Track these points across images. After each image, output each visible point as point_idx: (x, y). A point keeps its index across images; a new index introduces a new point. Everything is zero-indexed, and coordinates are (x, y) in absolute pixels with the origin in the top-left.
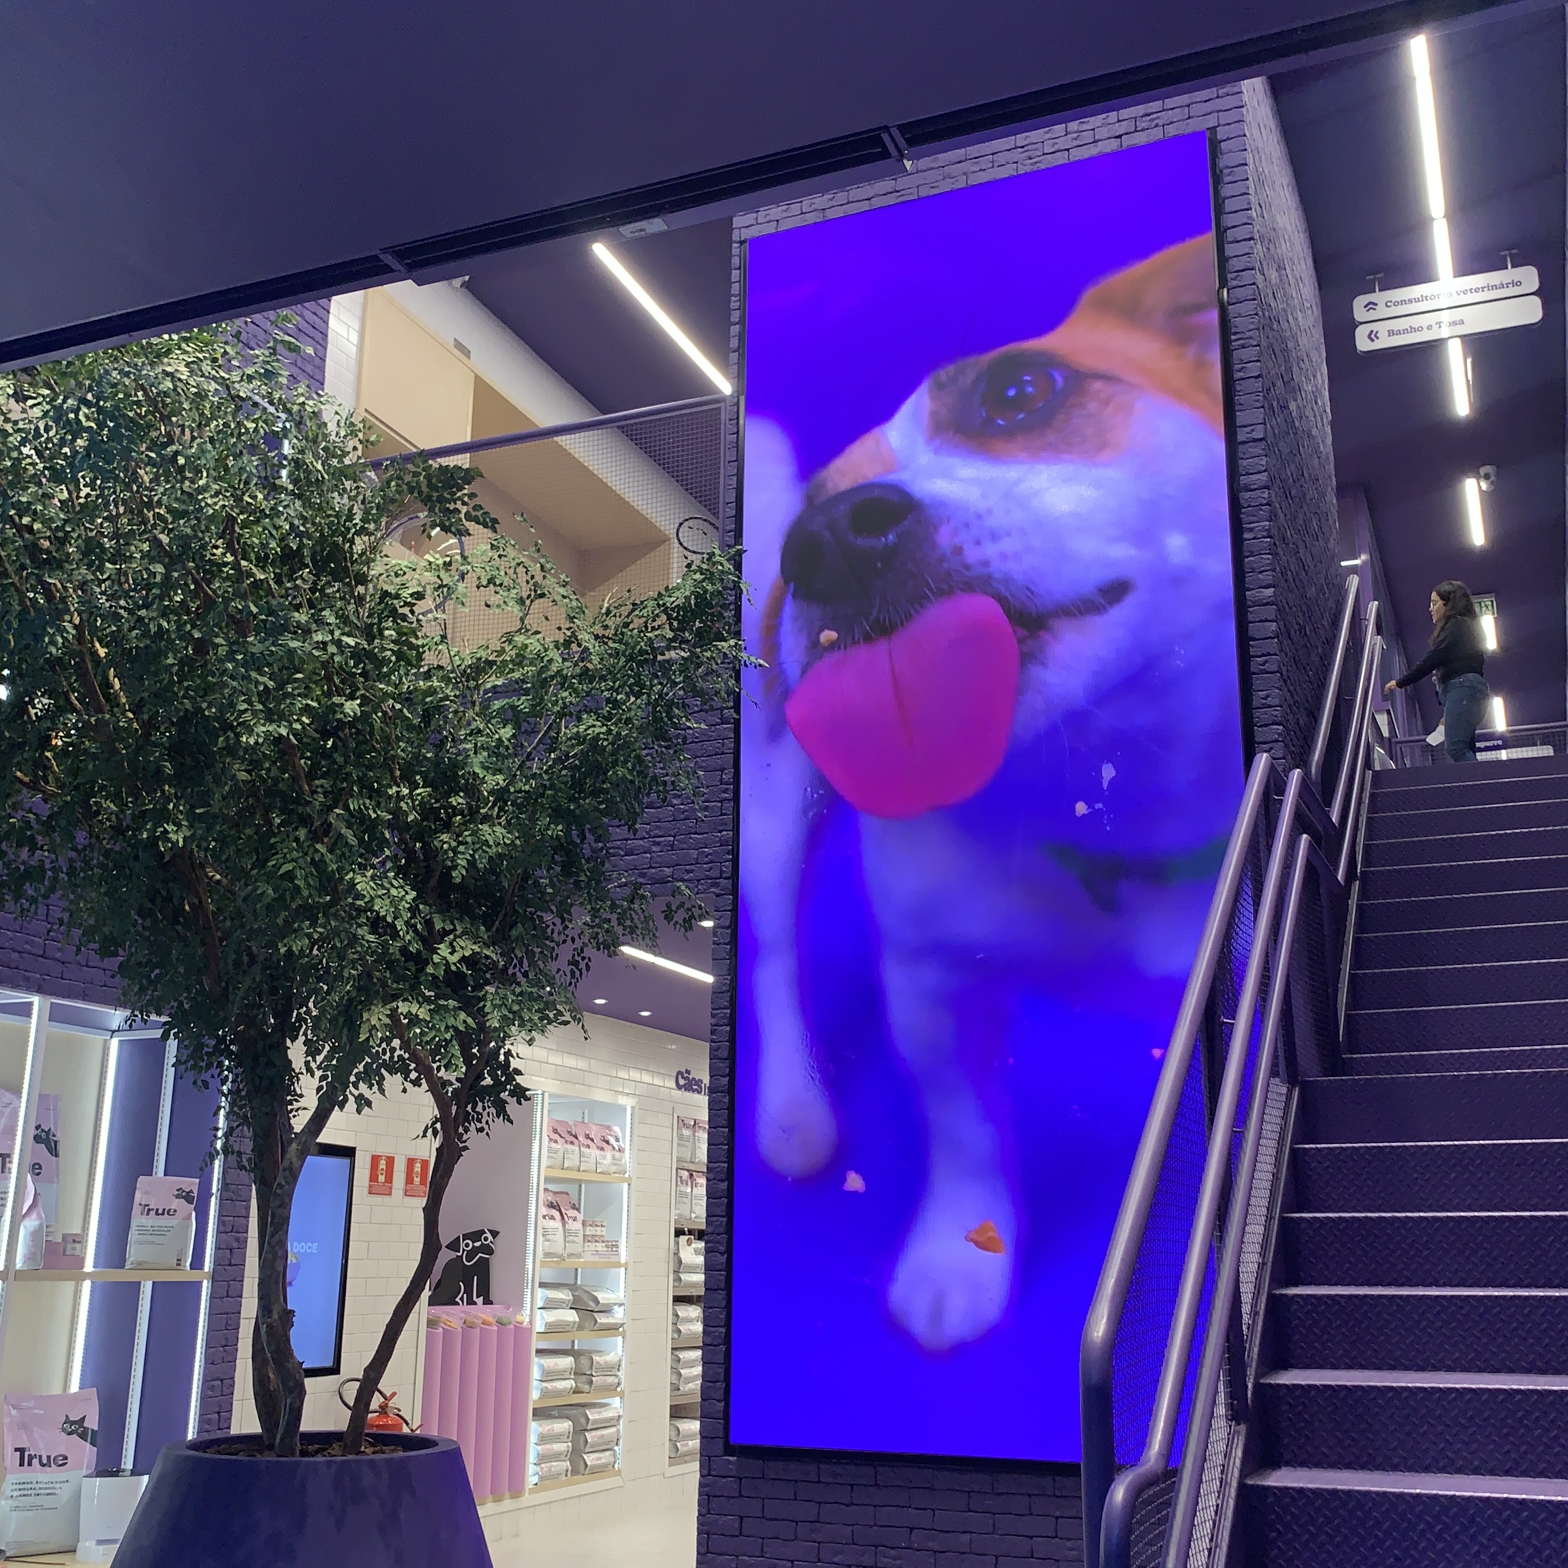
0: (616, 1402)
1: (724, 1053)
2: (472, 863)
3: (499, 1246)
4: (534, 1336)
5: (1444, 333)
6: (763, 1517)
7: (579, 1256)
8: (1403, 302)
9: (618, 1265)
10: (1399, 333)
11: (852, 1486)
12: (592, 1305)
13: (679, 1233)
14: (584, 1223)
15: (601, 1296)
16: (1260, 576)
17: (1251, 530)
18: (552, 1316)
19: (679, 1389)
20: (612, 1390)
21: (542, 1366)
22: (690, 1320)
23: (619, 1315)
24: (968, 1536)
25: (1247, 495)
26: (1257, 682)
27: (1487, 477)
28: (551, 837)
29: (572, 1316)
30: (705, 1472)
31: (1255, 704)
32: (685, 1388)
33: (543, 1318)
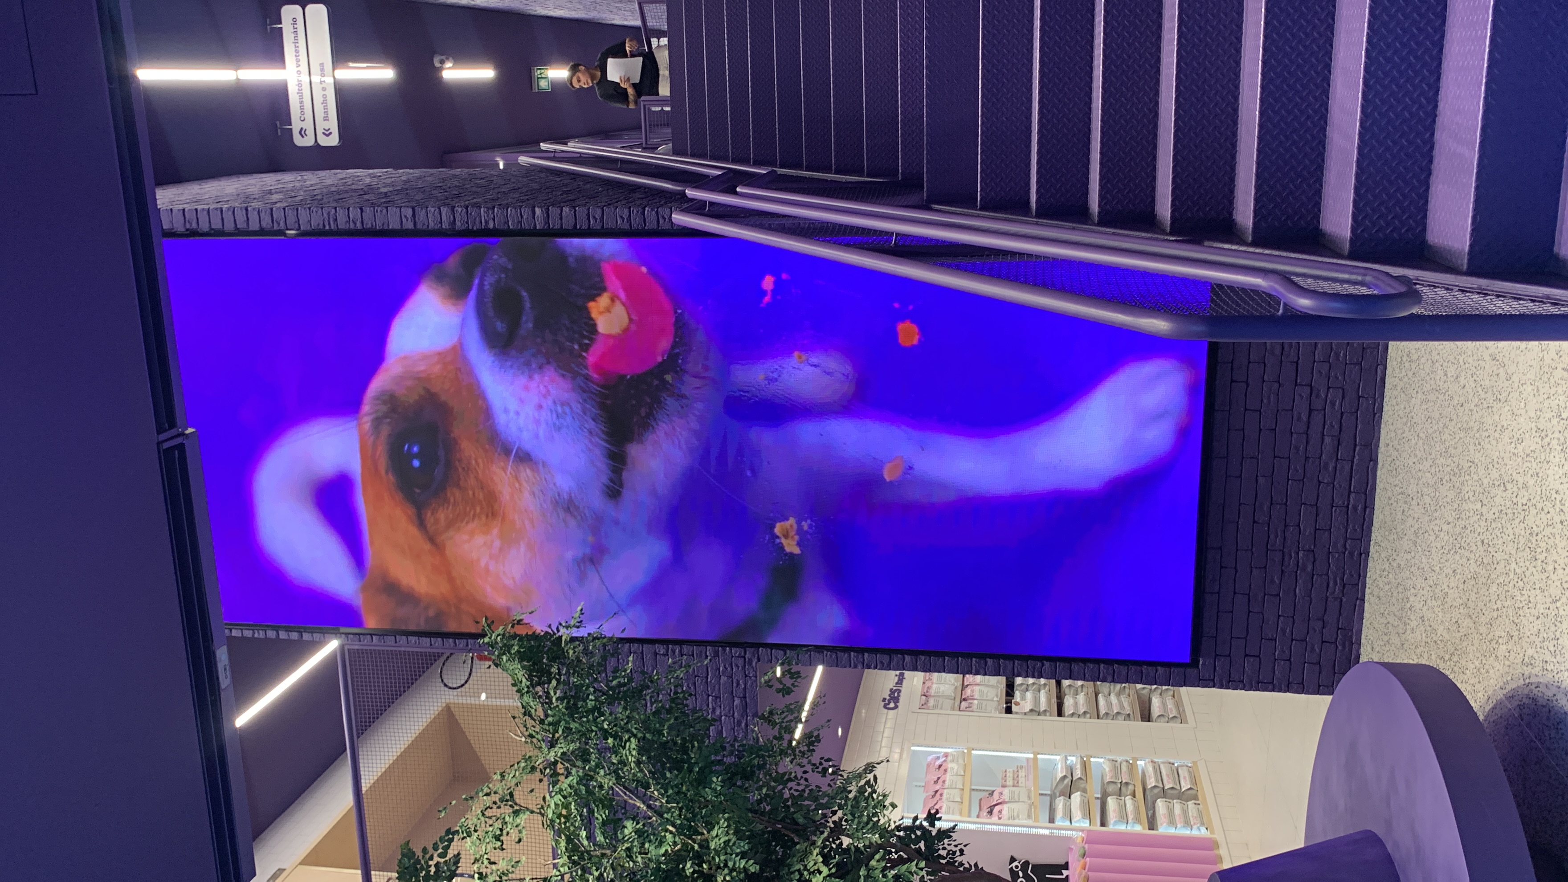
0: (1140, 763)
1: (886, 658)
2: (743, 855)
3: (1022, 857)
4: (1092, 828)
5: (330, 80)
6: (1245, 638)
7: (1029, 791)
8: (302, 108)
9: (1035, 759)
10: (326, 113)
11: (1222, 567)
12: (1067, 781)
13: (1009, 710)
14: (1004, 786)
15: (1060, 775)
16: (525, 217)
17: (487, 222)
18: (1077, 814)
19: (1129, 715)
20: (1132, 767)
21: (1116, 823)
22: (1076, 704)
23: (1072, 759)
24: (1260, 479)
25: (458, 224)
26: (609, 224)
27: (442, 62)
28: (722, 786)
29: (1076, 797)
30: (1211, 684)
31: (626, 226)
32: (1128, 710)
33: (1078, 821)
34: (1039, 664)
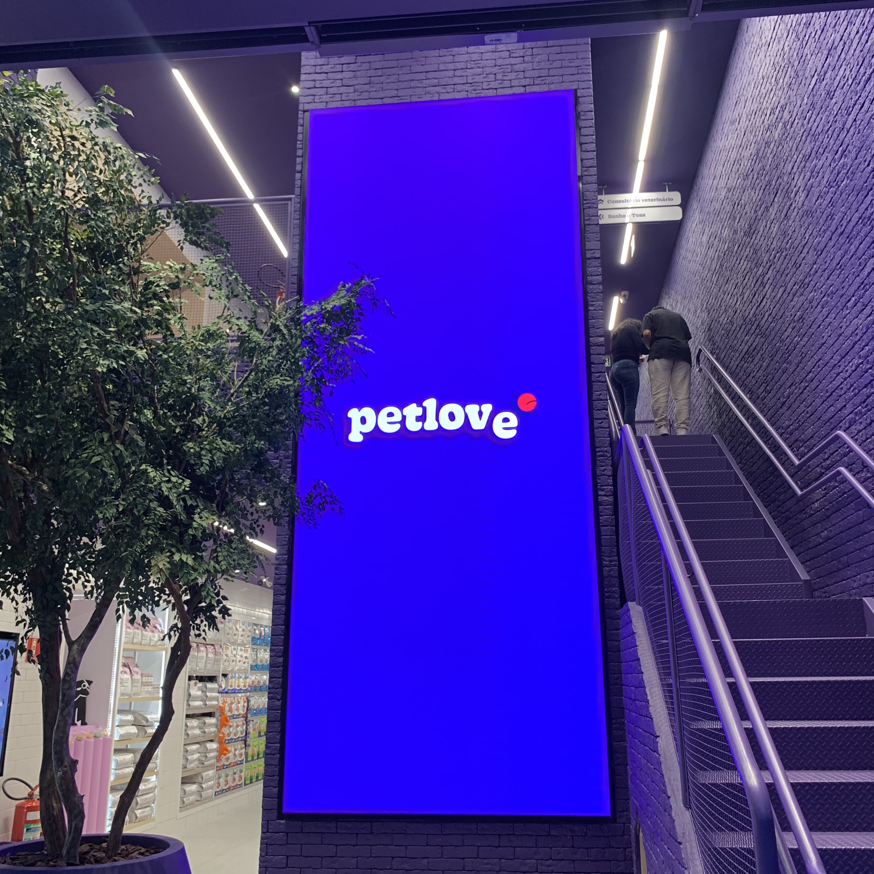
0: (154, 778)
3: (92, 690)
4: (113, 742)
6: (301, 855)
7: (138, 694)
8: (617, 202)
9: (158, 698)
10: (614, 217)
11: (357, 834)
12: (144, 723)
13: (190, 678)
14: (142, 675)
15: (149, 717)
16: (597, 330)
17: (593, 305)
18: (122, 731)
19: (186, 768)
20: (153, 771)
21: (116, 761)
22: (193, 728)
24: (426, 860)
25: (591, 287)
26: (595, 386)
27: (625, 296)
29: (134, 730)
30: (265, 830)
31: (594, 397)
32: (190, 766)
33: (118, 732)
34: (279, 697)
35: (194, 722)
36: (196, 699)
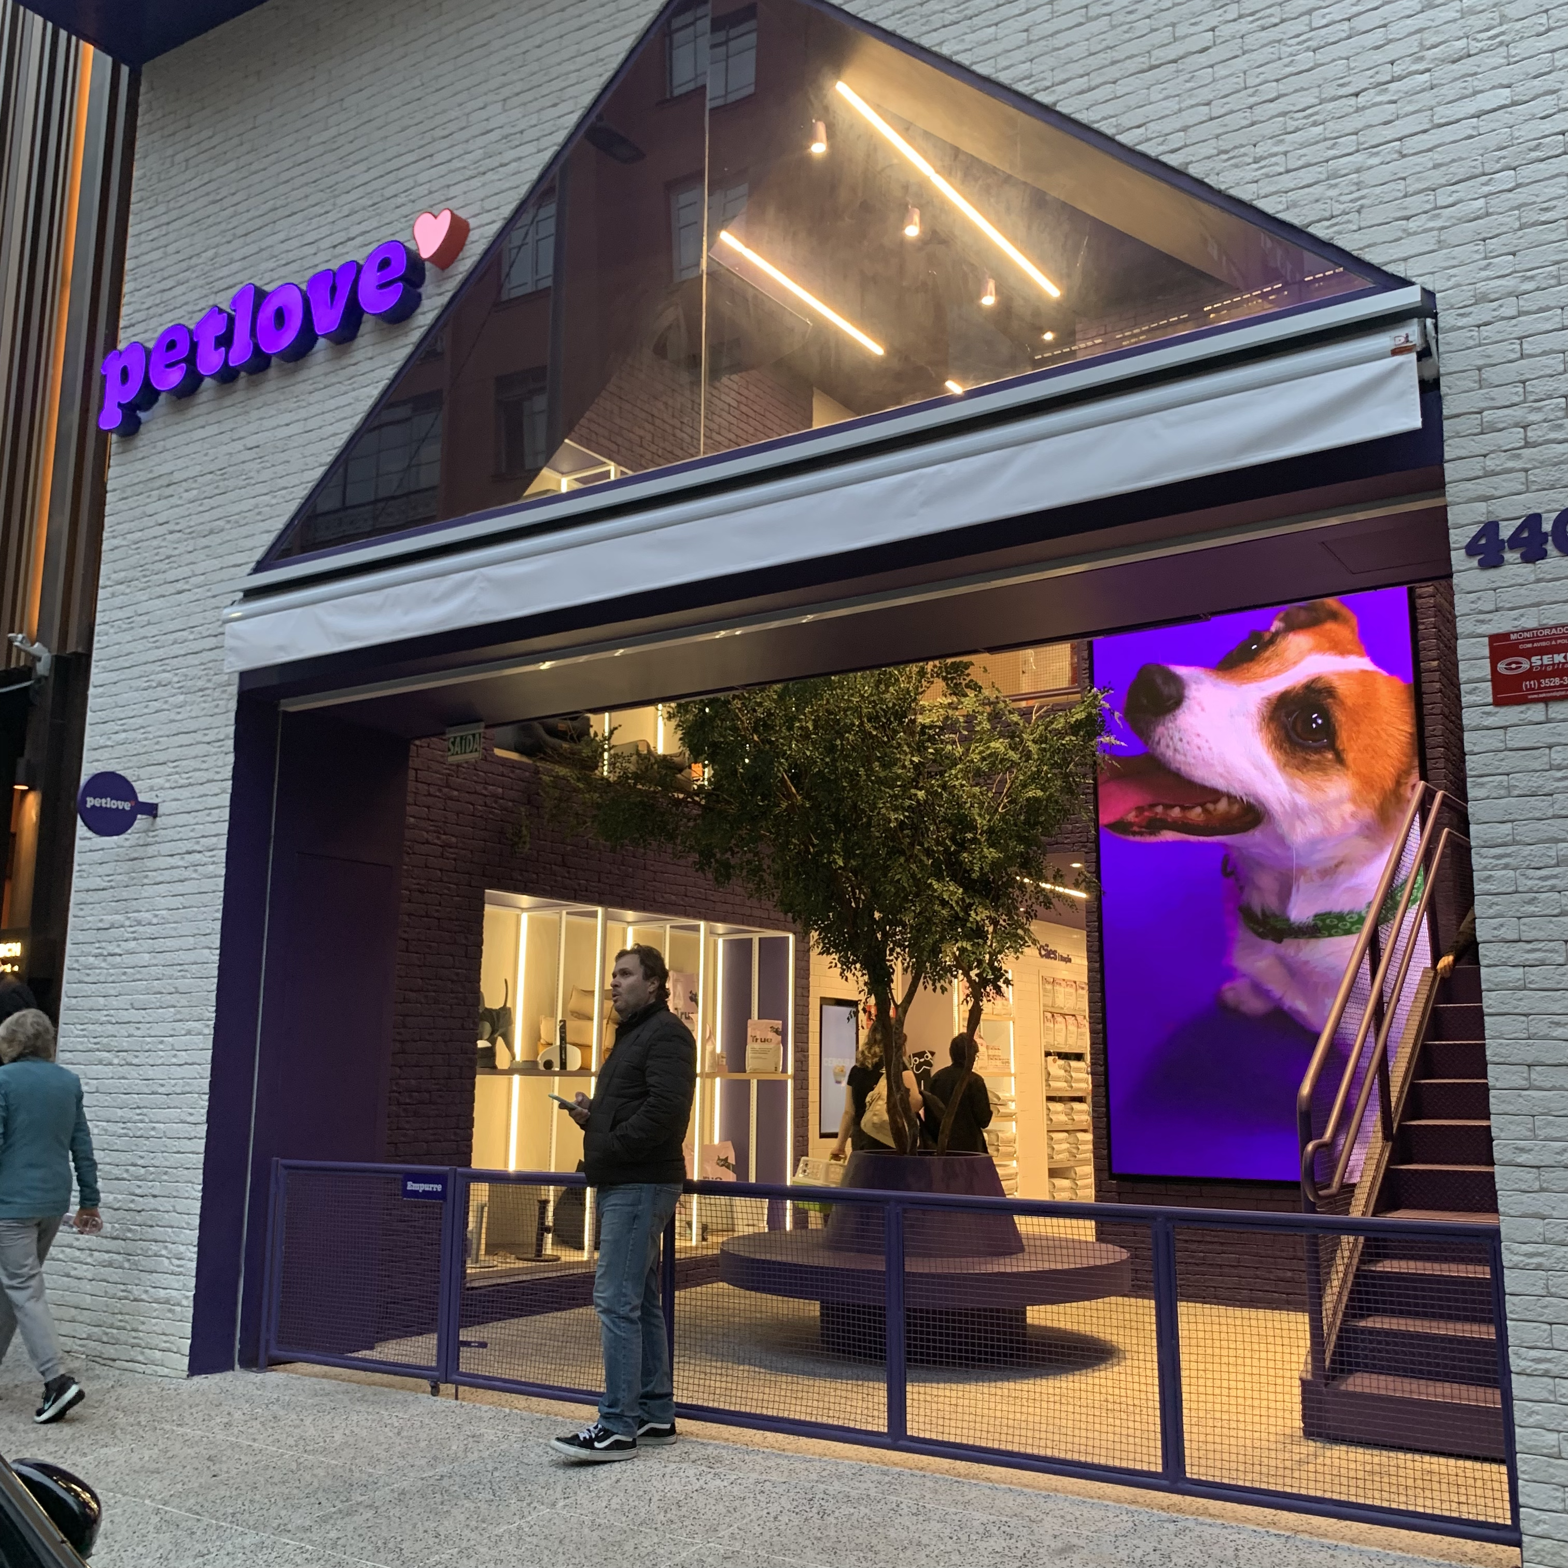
0: (1014, 1164)
9: (1010, 1075)
13: (1048, 1054)
15: (1000, 1095)
19: (1053, 1158)
20: (1010, 1156)
22: (1057, 1113)
23: (1012, 1106)
30: (1098, 1189)
31: (1427, 734)
35: (1059, 1107)
36: (1057, 1079)
